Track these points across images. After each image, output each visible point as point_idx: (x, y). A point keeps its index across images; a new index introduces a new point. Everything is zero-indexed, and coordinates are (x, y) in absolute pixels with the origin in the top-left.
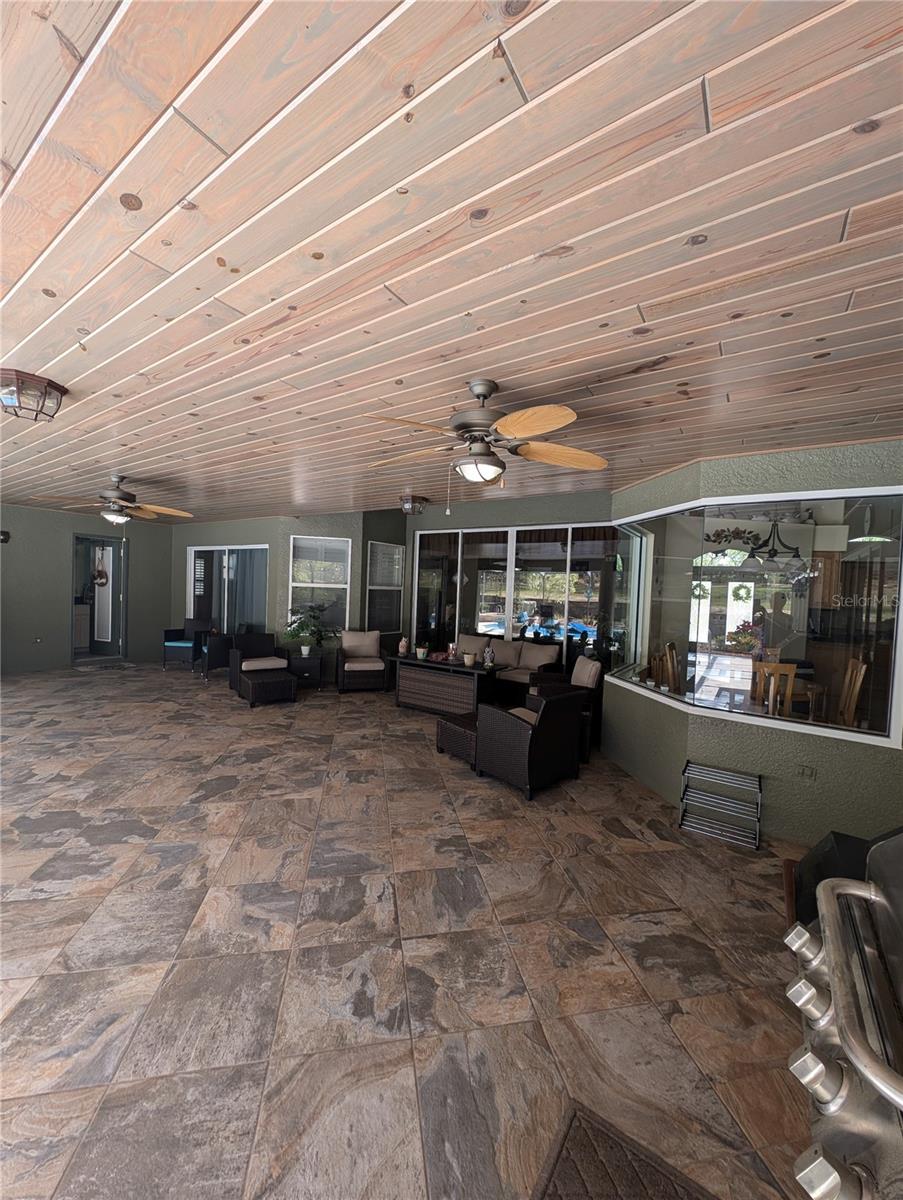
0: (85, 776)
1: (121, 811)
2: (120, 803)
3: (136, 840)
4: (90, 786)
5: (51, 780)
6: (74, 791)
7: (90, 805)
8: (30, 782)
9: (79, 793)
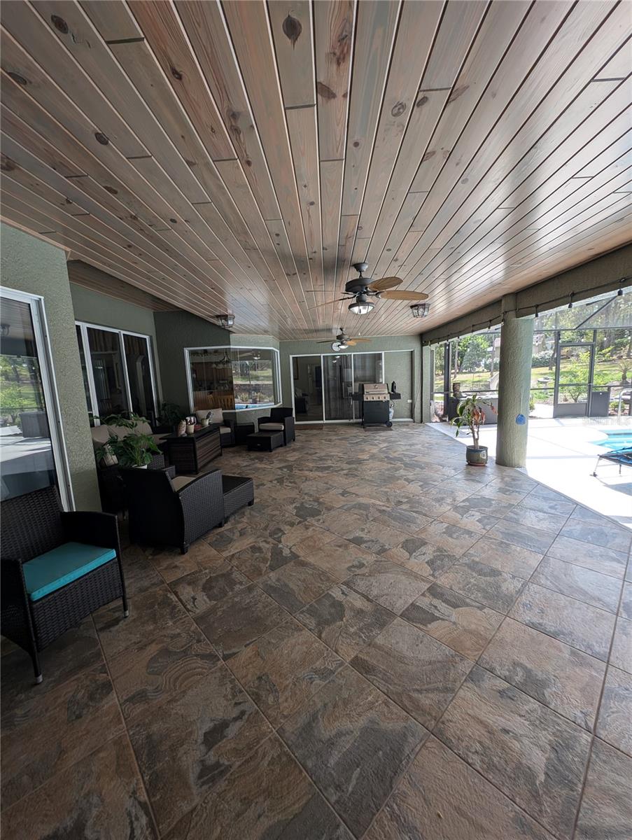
0: (398, 479)
1: (391, 463)
2: (390, 466)
3: (391, 456)
4: (397, 474)
5: (413, 481)
6: (404, 473)
7: (400, 467)
8: (422, 483)
9: (402, 472)
